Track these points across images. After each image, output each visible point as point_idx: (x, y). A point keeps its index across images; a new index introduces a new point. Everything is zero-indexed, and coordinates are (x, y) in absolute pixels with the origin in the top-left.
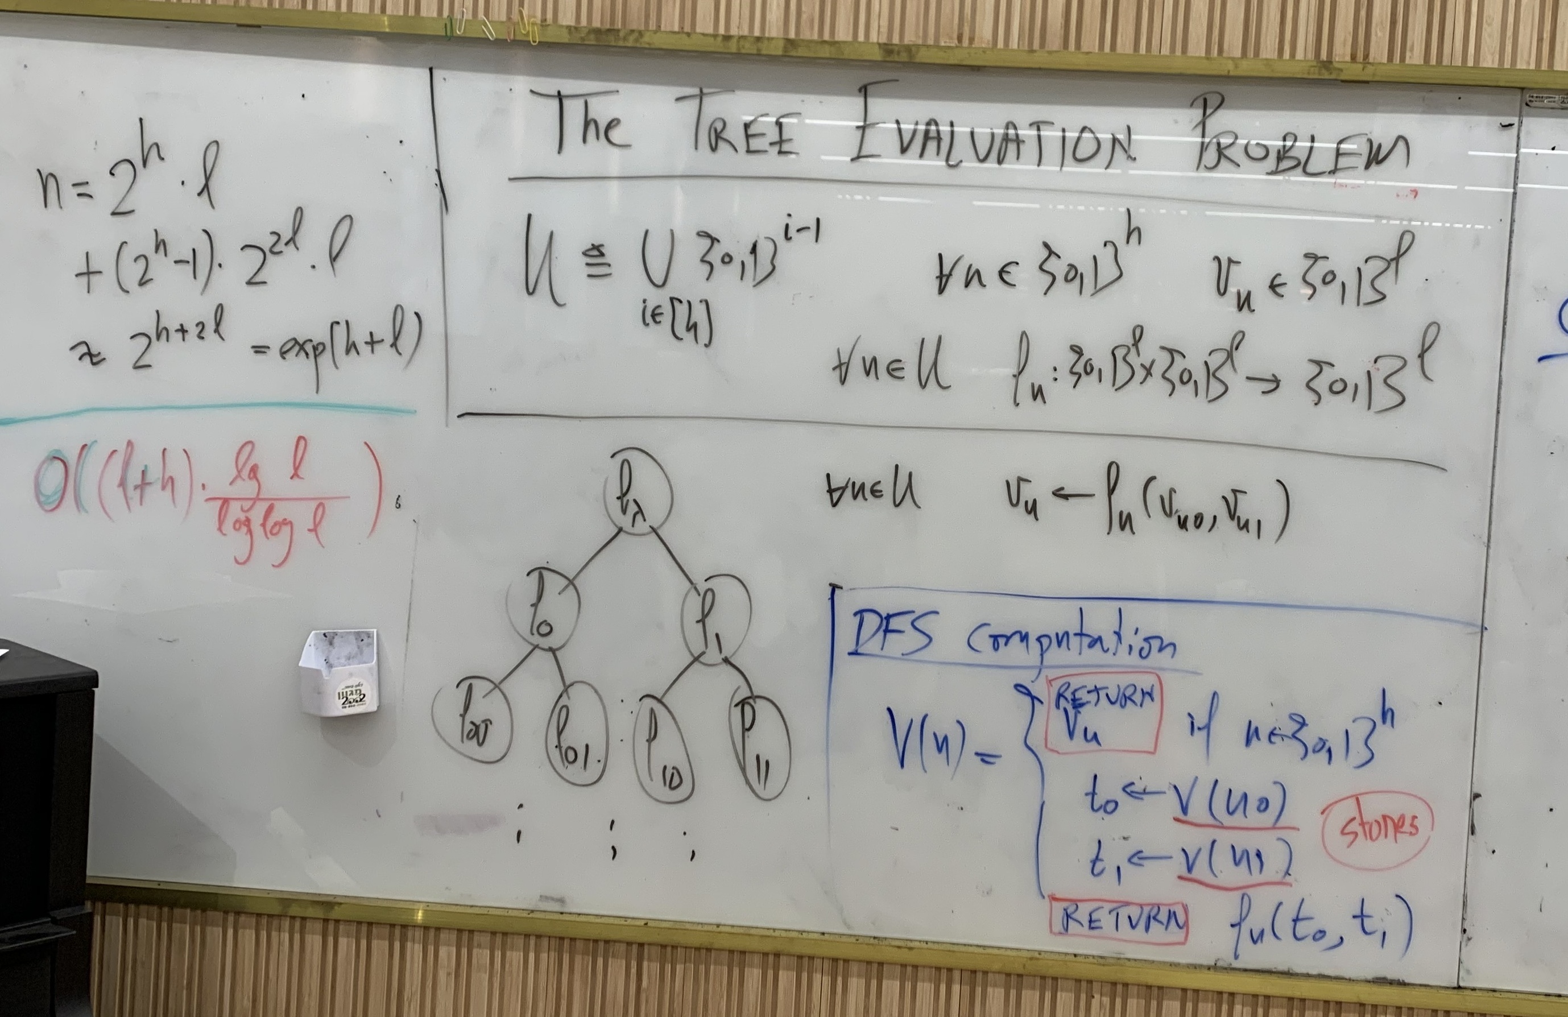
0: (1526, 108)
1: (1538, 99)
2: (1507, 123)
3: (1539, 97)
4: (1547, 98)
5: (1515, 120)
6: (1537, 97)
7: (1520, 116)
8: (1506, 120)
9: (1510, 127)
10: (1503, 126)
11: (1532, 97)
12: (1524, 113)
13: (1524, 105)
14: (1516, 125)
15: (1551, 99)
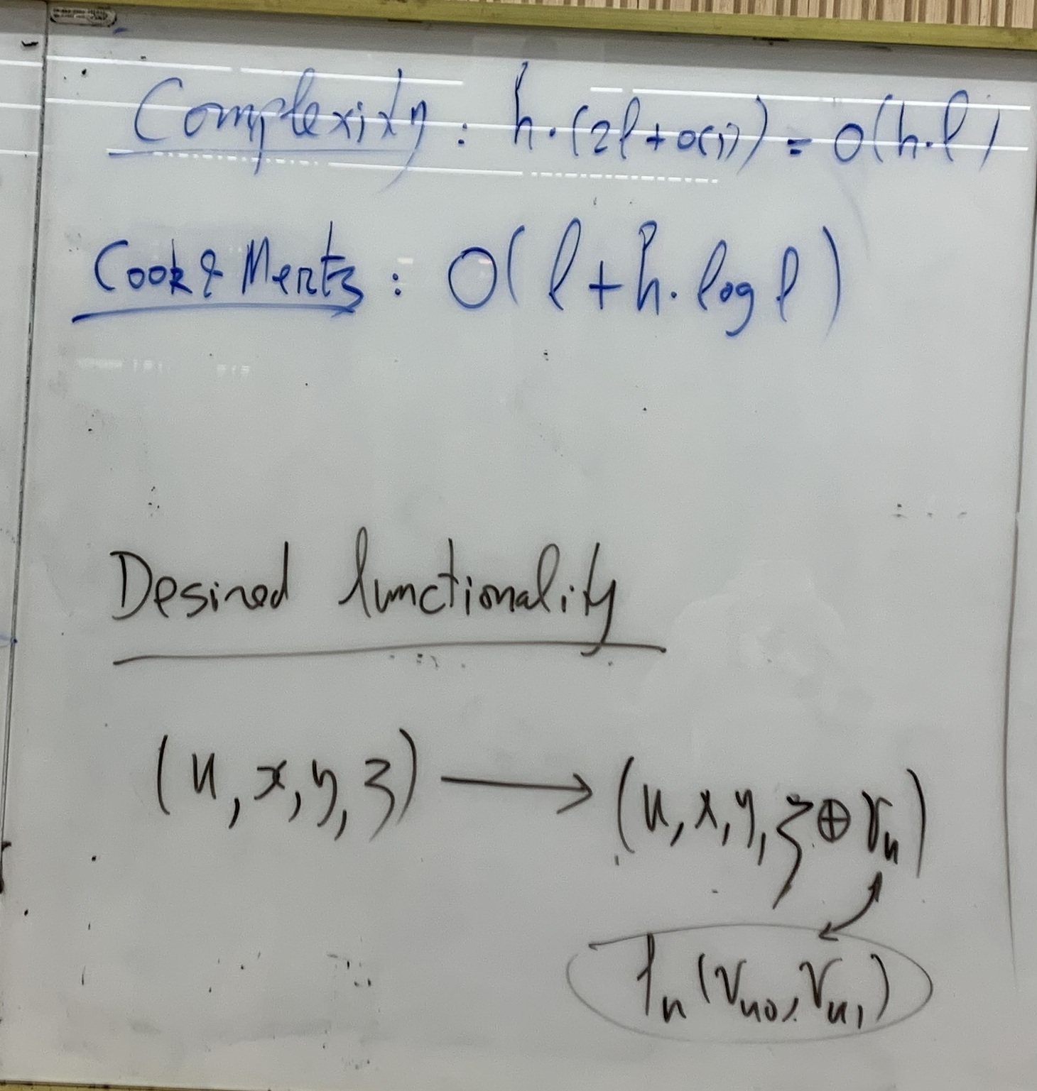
0: (51, 23)
1: (65, 14)
2: (30, 42)
3: (66, 11)
4: (75, 12)
5: (40, 38)
6: (63, 11)
7: (46, 34)
8: (29, 38)
9: (33, 47)
10: (25, 45)
11: (58, 10)
12: (49, 31)
13: (49, 20)
14: (41, 44)
15: (80, 15)
